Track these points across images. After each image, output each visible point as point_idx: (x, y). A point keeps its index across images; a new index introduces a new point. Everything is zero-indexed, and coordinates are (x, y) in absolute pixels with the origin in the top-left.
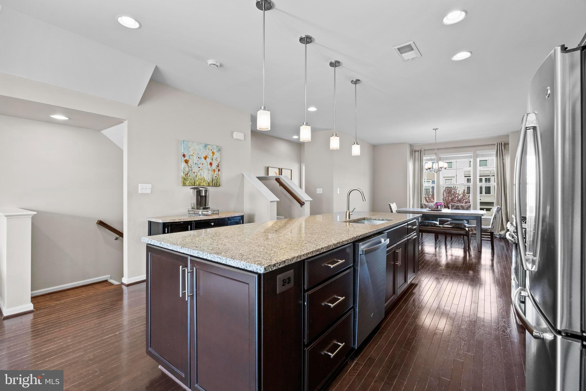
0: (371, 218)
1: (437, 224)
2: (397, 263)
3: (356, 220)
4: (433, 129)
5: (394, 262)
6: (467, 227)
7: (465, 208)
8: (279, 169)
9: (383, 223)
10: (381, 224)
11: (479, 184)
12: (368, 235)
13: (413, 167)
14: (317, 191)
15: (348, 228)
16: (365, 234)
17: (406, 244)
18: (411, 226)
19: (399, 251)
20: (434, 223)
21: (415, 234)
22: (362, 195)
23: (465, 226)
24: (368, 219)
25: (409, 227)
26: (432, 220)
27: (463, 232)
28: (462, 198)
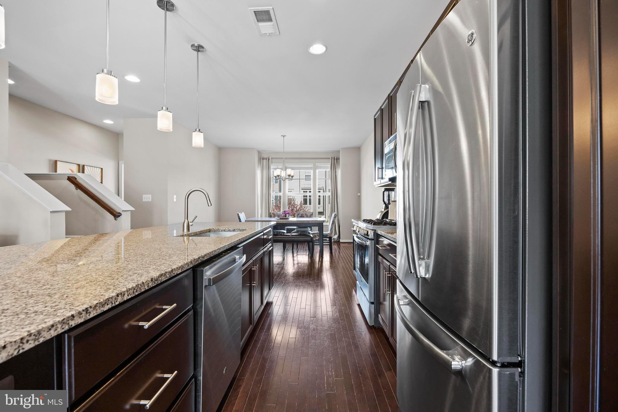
0: (219, 229)
1: (285, 233)
2: (253, 283)
3: (198, 233)
4: (282, 136)
5: (250, 284)
6: (312, 234)
7: (309, 216)
8: (79, 165)
9: (236, 234)
10: (234, 235)
11: (318, 194)
12: (217, 253)
13: (261, 175)
14: (143, 199)
15: (186, 244)
16: (213, 251)
17: (262, 259)
18: (266, 236)
19: (256, 268)
20: (282, 232)
21: (270, 244)
22: (207, 197)
23: (309, 233)
24: (215, 231)
25: (265, 237)
26: (279, 229)
27: (309, 239)
28: (300, 208)
